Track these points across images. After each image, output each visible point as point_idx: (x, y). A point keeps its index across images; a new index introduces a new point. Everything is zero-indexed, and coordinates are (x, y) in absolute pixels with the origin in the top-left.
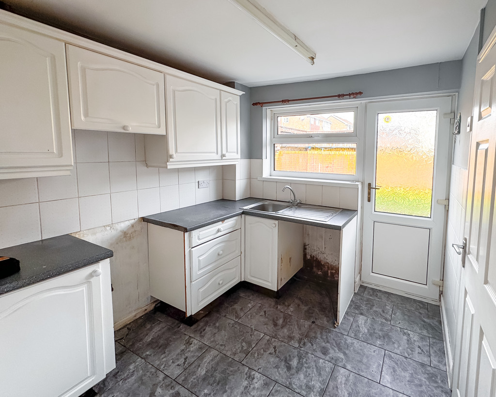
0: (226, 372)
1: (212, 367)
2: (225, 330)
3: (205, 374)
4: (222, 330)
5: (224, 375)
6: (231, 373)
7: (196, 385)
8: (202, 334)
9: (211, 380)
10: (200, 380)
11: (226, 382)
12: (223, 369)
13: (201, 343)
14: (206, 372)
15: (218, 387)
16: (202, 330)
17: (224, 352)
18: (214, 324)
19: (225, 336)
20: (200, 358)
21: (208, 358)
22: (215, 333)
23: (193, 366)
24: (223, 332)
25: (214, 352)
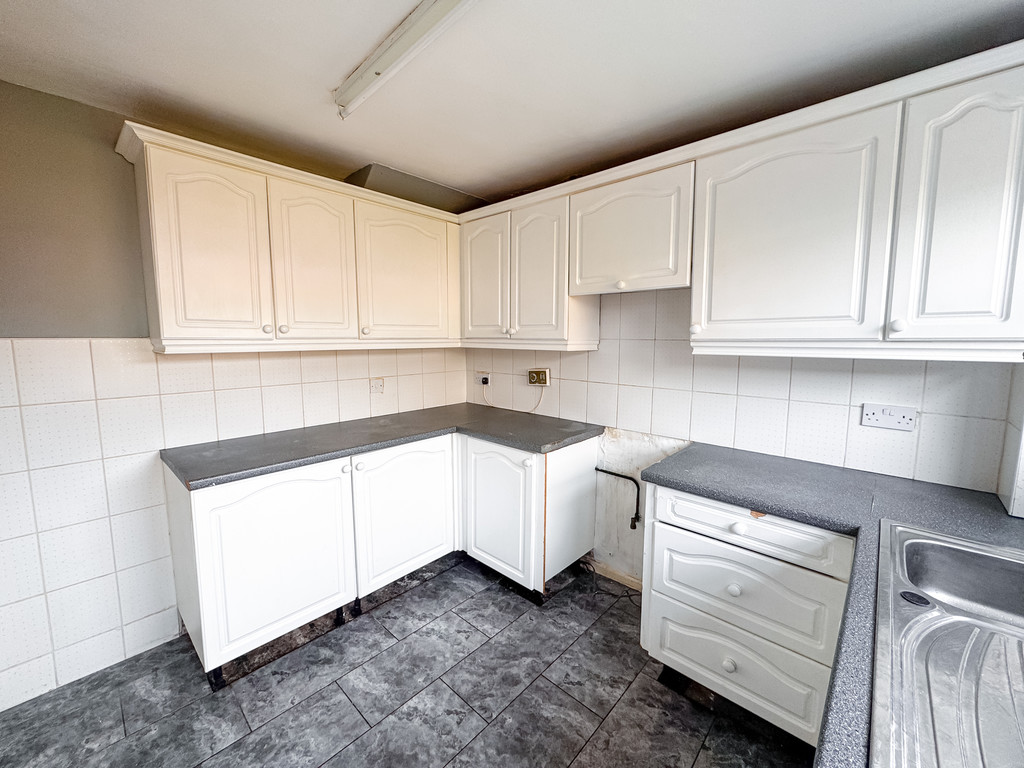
0: (540, 752)
1: (554, 728)
2: (652, 748)
3: (542, 716)
4: (651, 740)
5: (533, 751)
6: (534, 764)
7: (524, 704)
8: (637, 702)
9: (529, 728)
10: (532, 710)
11: (517, 752)
12: (546, 747)
13: (613, 703)
14: (547, 718)
15: (511, 740)
16: (650, 700)
17: (588, 748)
18: (671, 723)
19: (635, 749)
20: (579, 706)
21: (575, 717)
22: (641, 727)
23: (562, 696)
24: (645, 744)
25: (589, 727)
